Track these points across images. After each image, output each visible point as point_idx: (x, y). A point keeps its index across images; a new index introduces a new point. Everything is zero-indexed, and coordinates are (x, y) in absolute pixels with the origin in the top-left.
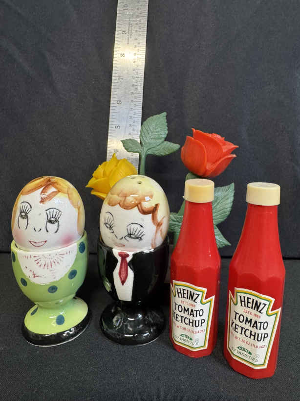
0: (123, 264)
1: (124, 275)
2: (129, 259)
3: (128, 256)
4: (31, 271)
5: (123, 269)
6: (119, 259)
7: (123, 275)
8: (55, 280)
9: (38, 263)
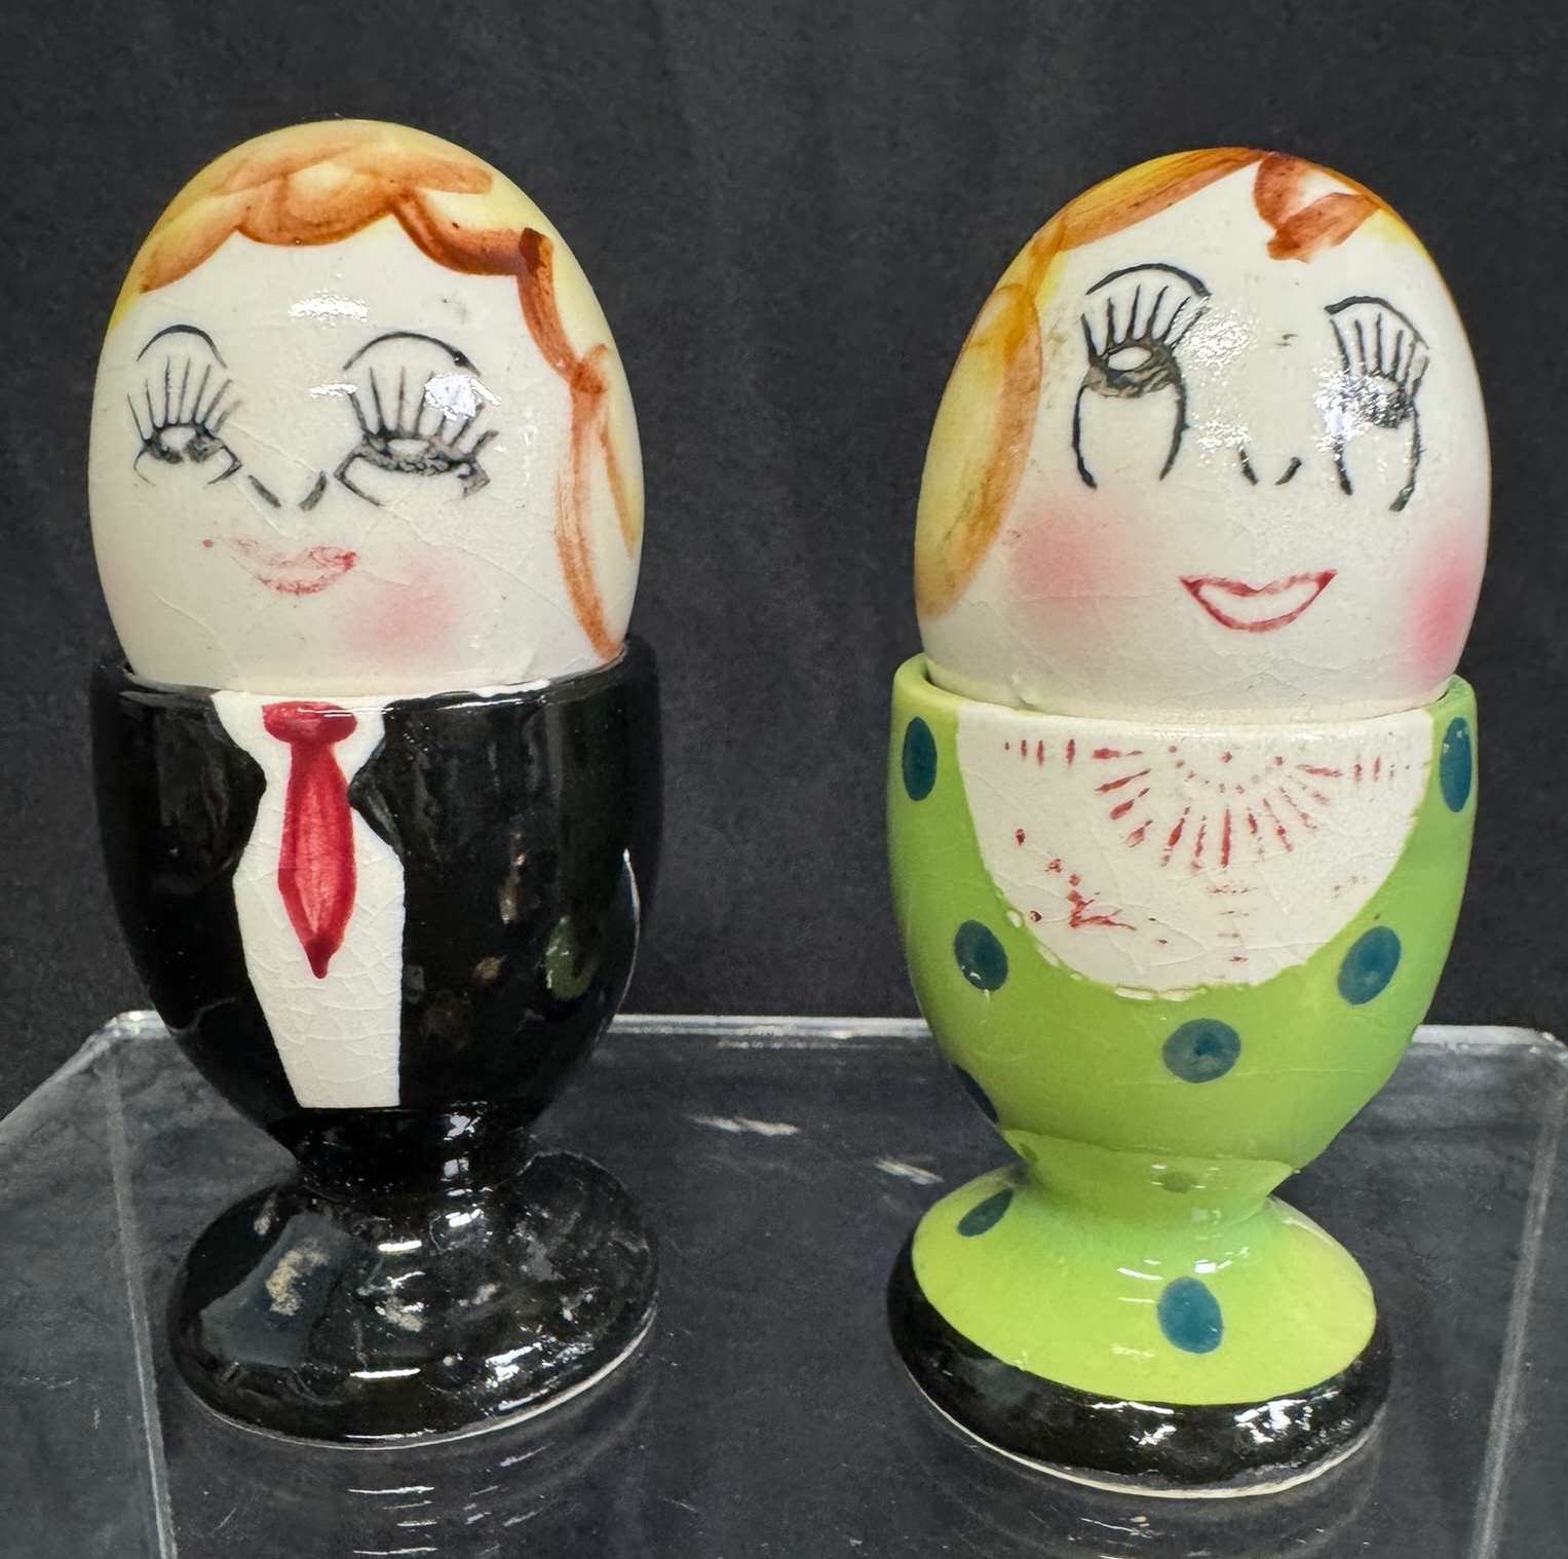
0: (312, 801)
1: (328, 891)
2: (352, 756)
3: (342, 726)
4: (1056, 867)
5: (314, 843)
6: (275, 760)
7: (320, 890)
8: (1235, 976)
9: (1119, 811)
